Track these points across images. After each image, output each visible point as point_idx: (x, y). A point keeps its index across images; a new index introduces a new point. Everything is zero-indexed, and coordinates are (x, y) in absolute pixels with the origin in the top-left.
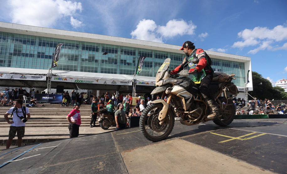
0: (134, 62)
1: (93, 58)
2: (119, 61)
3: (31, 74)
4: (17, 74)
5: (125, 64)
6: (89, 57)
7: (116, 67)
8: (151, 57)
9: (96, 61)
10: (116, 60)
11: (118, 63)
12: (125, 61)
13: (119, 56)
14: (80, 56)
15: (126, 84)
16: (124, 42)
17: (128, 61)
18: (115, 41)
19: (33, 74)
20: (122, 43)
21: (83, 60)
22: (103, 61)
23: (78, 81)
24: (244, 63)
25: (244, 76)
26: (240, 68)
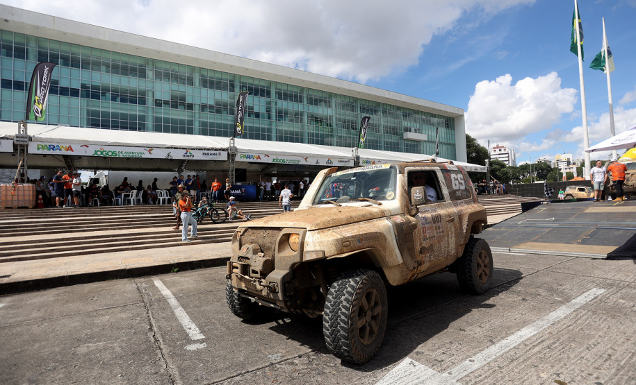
1: (183, 99)
3: (202, 149)
4: (177, 148)
6: (173, 97)
9: (190, 107)
14: (150, 94)
16: (252, 68)
18: (232, 64)
19: (205, 149)
20: (247, 69)
21: (158, 103)
22: (203, 107)
24: (453, 119)
25: (453, 142)
26: (448, 128)
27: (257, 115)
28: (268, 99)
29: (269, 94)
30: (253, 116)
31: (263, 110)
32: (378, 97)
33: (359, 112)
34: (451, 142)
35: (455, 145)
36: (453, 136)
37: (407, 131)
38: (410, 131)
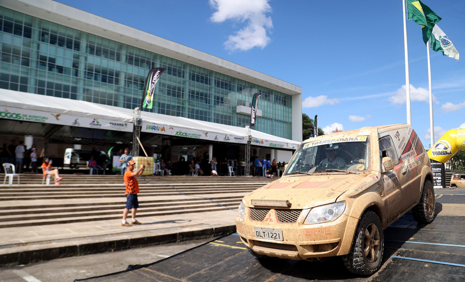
0: (75, 65)
2: (33, 58)
5: (50, 69)
7: (27, 73)
8: (118, 59)
10: (27, 54)
11: (33, 65)
12: (52, 60)
13: (35, 45)
15: (121, 127)
17: (59, 63)
23: (6, 115)
24: (291, 97)
25: (290, 121)
26: (285, 105)
27: (60, 69)
28: (77, 53)
29: (77, 46)
30: (55, 71)
31: (68, 64)
32: (210, 64)
33: (188, 79)
34: (287, 121)
35: (291, 123)
36: (290, 114)
37: (241, 105)
38: (244, 105)
